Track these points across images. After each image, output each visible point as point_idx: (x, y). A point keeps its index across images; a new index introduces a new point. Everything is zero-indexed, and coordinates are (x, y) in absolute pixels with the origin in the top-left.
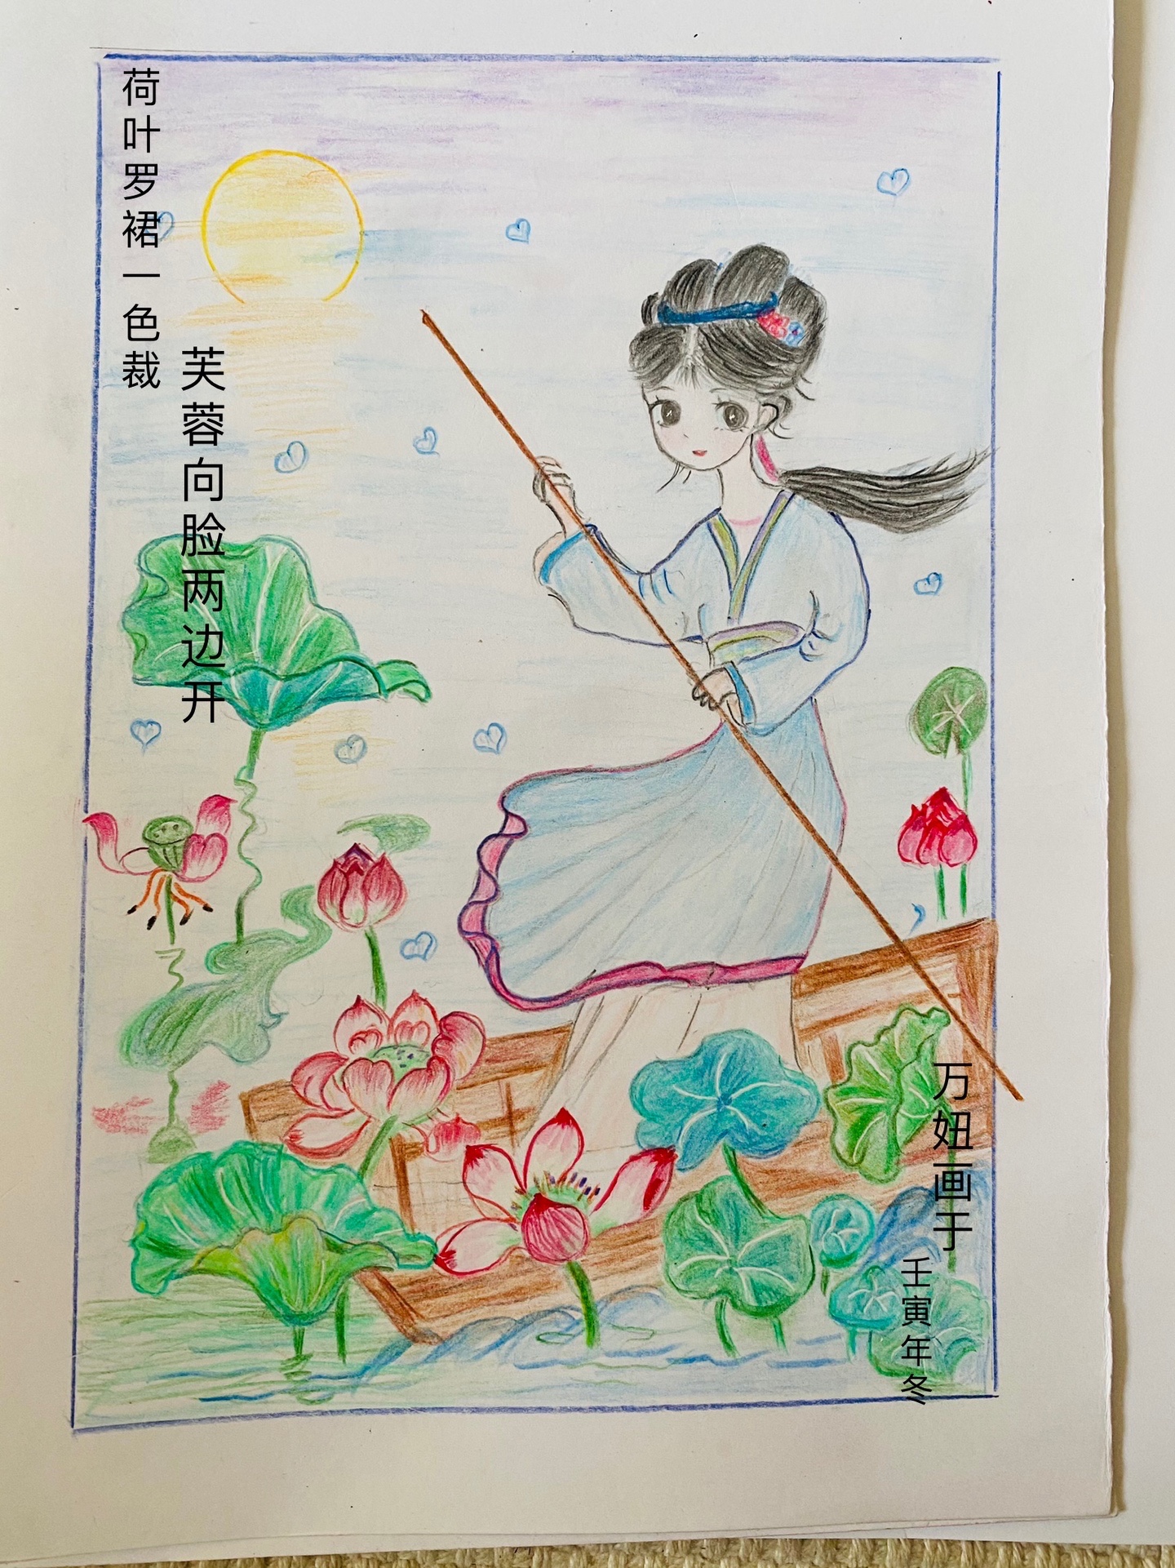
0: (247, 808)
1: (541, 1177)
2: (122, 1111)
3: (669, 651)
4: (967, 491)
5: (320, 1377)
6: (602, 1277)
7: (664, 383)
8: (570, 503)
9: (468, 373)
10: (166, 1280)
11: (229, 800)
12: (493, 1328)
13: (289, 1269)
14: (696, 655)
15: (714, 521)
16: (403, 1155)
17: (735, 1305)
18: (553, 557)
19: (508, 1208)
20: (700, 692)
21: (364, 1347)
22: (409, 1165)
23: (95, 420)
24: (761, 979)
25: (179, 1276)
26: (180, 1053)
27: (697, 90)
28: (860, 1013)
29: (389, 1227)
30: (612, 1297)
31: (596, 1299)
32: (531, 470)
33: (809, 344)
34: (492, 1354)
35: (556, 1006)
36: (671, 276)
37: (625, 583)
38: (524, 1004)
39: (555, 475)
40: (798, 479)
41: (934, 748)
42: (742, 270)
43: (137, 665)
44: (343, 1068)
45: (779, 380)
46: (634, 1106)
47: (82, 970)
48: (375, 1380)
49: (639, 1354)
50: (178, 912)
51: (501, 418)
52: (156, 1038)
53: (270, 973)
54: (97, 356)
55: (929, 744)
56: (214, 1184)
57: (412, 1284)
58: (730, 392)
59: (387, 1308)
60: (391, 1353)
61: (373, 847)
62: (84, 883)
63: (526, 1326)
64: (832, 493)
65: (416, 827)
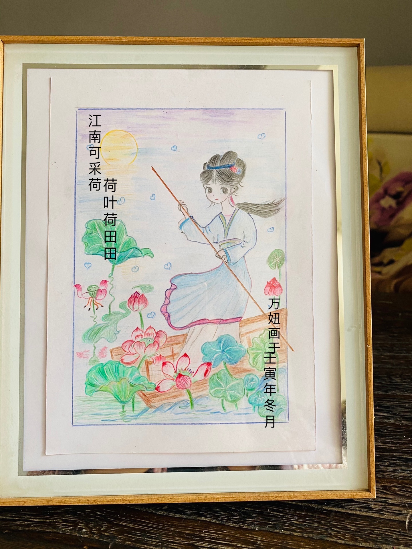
0: (111, 283)
1: (180, 369)
2: (83, 353)
3: (210, 245)
4: (280, 207)
5: (128, 416)
6: (194, 393)
7: (208, 183)
8: (186, 211)
9: (162, 181)
10: (93, 392)
11: (107, 281)
12: (169, 405)
13: (121, 390)
14: (216, 246)
15: (220, 215)
16: (148, 364)
17: (226, 400)
18: (183, 223)
19: (172, 377)
20: (217, 255)
21: (139, 409)
22: (149, 366)
23: (75, 193)
24: (232, 323)
25: (96, 392)
26: (96, 340)
27: (215, 116)
28: (255, 330)
29: (144, 381)
30: (197, 398)
31: (193, 398)
32: (177, 204)
33: (242, 174)
34: (168, 412)
35: (184, 329)
36: (210, 159)
37: (199, 229)
38: (176, 329)
39: (183, 205)
40: (240, 205)
41: (272, 268)
42: (226, 157)
43: (86, 250)
44: (134, 344)
45: (235, 182)
46: (202, 352)
47: (74, 320)
48: (141, 417)
49: (203, 411)
50: (96, 307)
51: (170, 191)
52: (90, 336)
53: (117, 321)
54: (76, 178)
55: (271, 267)
56: (104, 370)
57: (150, 394)
58: (224, 185)
59: (144, 400)
60: (144, 411)
61: (140, 292)
62: (74, 300)
63: (177, 404)
64: (248, 209)
65: (150, 287)
